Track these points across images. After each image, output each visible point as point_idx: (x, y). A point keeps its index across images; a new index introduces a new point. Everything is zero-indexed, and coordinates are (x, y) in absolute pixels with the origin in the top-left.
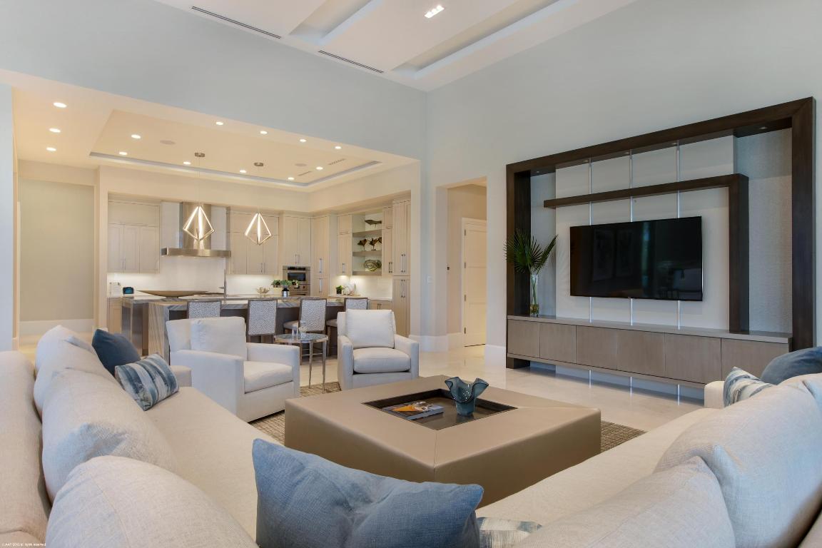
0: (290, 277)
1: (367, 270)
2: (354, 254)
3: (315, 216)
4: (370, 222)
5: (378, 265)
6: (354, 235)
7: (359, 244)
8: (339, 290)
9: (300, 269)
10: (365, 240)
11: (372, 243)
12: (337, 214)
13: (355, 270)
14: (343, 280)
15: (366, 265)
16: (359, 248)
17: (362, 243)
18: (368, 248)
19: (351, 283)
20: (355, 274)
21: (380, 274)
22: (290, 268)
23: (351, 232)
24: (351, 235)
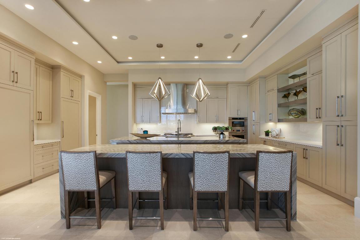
0: (234, 124)
1: (291, 117)
2: (280, 105)
3: (250, 83)
4: (293, 77)
5: (303, 112)
6: (279, 91)
7: (283, 97)
8: (267, 134)
9: (240, 119)
10: (289, 94)
11: (296, 94)
12: (265, 78)
13: (281, 118)
14: (271, 126)
15: (290, 114)
16: (283, 101)
17: (286, 96)
18: (292, 98)
19: (277, 128)
20: (279, 121)
21: (306, 120)
22: (233, 119)
23: (276, 88)
24: (276, 91)
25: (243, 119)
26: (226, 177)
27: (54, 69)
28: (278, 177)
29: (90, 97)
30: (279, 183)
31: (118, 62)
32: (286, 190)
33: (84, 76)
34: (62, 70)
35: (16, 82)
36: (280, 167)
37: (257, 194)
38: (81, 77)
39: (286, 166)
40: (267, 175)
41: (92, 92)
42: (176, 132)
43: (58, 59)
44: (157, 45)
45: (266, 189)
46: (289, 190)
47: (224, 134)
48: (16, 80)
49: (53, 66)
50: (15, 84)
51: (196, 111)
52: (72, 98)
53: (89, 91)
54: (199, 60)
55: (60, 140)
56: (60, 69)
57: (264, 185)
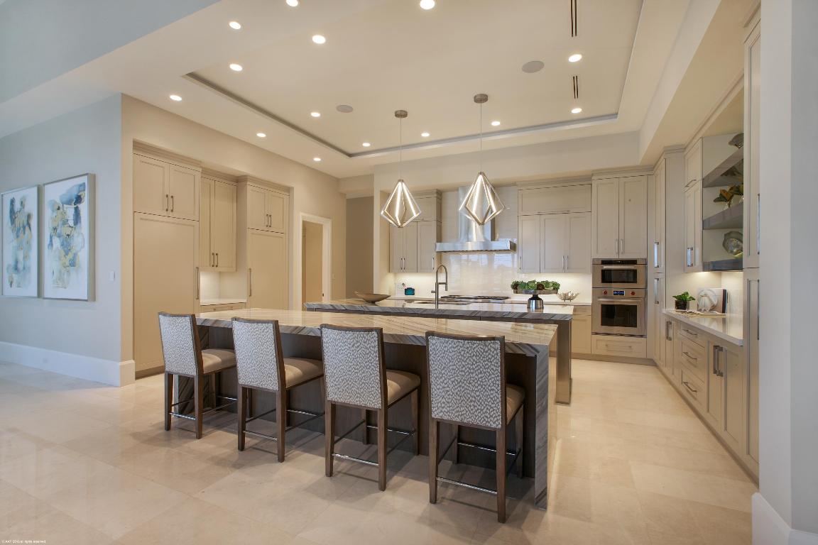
2: (707, 224)
4: (737, 141)
6: (707, 182)
8: (682, 303)
9: (624, 263)
12: (684, 151)
14: (698, 281)
17: (725, 197)
19: (715, 289)
22: (605, 262)
23: (699, 178)
24: (699, 185)
25: (634, 262)
26: (377, 381)
27: (238, 182)
28: (472, 394)
29: (306, 225)
30: (475, 406)
31: (350, 155)
32: (494, 426)
33: (293, 188)
34: (248, 183)
35: (172, 211)
36: (472, 371)
37: (430, 425)
38: (289, 190)
39: (489, 370)
40: (448, 387)
41: (311, 216)
42: (432, 292)
43: (239, 164)
44: (396, 112)
45: (449, 415)
46: (500, 426)
47: (540, 299)
48: (170, 208)
49: (238, 177)
50: (171, 214)
51: (513, 247)
52: (271, 229)
53: (302, 214)
54: (502, 129)
55: (245, 301)
56: (247, 181)
57: (443, 408)
